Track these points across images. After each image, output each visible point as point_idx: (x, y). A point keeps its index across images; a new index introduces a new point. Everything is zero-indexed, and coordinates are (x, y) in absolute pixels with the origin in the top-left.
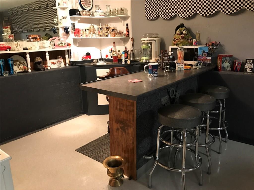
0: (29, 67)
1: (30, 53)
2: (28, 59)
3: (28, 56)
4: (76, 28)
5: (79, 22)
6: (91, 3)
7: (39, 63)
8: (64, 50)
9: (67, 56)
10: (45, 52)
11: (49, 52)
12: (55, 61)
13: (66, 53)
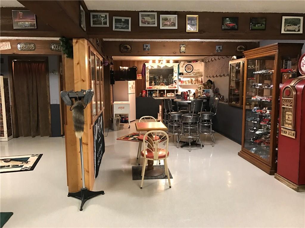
0: (158, 95)
1: (159, 90)
2: (158, 92)
3: (158, 91)
4: (181, 80)
5: (183, 78)
6: (192, 69)
7: (162, 94)
8: (174, 90)
9: (175, 92)
10: (165, 90)
11: (166, 90)
12: (169, 94)
13: (175, 91)
